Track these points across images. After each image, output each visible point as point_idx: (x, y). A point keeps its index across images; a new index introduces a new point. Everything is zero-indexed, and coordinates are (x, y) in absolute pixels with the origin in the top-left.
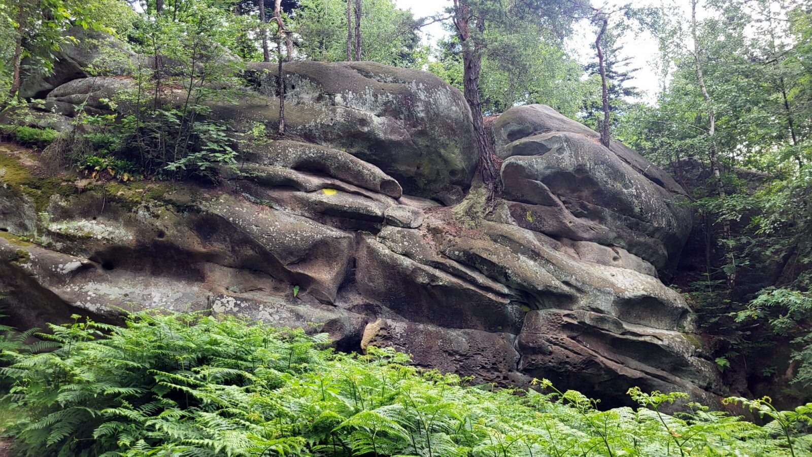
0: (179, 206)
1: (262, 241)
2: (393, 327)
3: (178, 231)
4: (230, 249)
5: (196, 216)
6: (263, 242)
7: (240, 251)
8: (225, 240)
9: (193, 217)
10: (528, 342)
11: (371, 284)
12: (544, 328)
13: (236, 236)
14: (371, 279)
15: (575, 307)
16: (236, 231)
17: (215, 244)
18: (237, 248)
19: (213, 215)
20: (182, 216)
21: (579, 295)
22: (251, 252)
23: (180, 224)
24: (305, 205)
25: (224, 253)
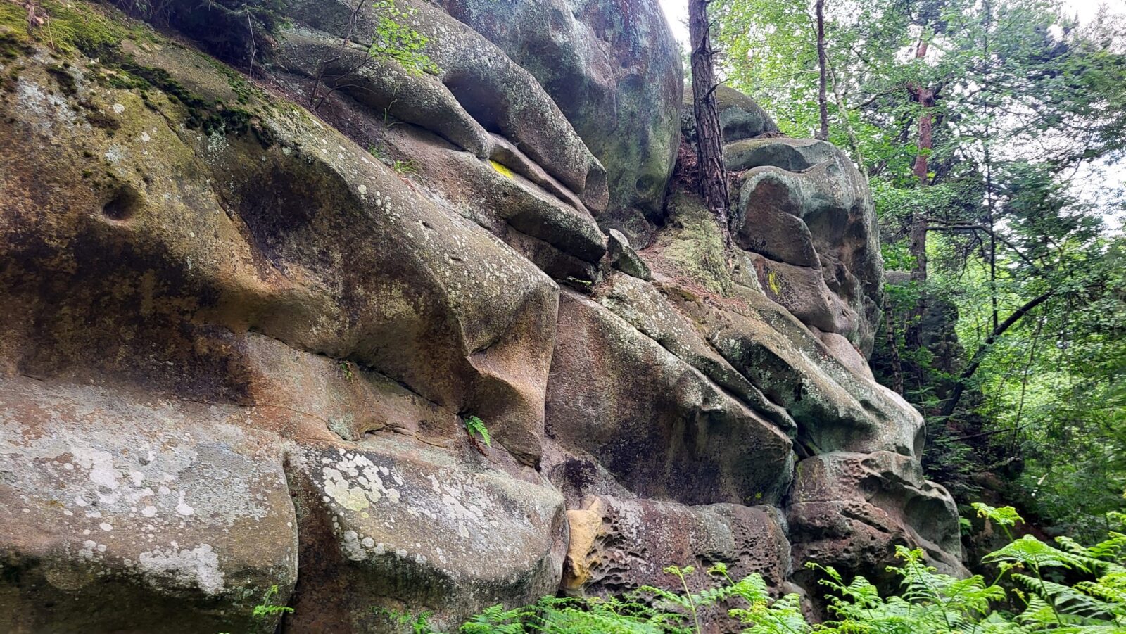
0: (198, 103)
1: (441, 274)
2: (622, 514)
3: (185, 199)
4: (339, 291)
5: (252, 154)
6: (443, 278)
7: (365, 300)
8: (326, 260)
9: (242, 158)
10: (812, 519)
11: (590, 411)
12: (835, 490)
13: (368, 249)
14: (592, 400)
15: (872, 446)
16: (370, 229)
17: (292, 269)
18: (361, 291)
19: (311, 163)
20: (204, 145)
21: (879, 424)
22: (400, 307)
23: (192, 174)
24: (480, 192)
25: (318, 305)
